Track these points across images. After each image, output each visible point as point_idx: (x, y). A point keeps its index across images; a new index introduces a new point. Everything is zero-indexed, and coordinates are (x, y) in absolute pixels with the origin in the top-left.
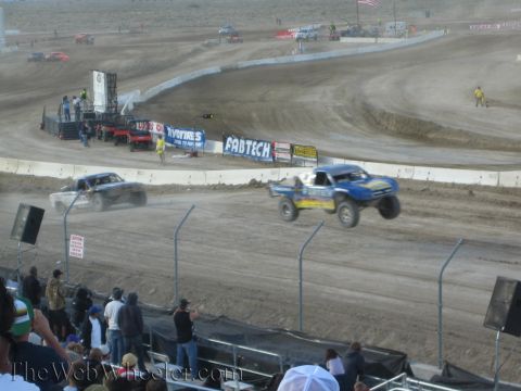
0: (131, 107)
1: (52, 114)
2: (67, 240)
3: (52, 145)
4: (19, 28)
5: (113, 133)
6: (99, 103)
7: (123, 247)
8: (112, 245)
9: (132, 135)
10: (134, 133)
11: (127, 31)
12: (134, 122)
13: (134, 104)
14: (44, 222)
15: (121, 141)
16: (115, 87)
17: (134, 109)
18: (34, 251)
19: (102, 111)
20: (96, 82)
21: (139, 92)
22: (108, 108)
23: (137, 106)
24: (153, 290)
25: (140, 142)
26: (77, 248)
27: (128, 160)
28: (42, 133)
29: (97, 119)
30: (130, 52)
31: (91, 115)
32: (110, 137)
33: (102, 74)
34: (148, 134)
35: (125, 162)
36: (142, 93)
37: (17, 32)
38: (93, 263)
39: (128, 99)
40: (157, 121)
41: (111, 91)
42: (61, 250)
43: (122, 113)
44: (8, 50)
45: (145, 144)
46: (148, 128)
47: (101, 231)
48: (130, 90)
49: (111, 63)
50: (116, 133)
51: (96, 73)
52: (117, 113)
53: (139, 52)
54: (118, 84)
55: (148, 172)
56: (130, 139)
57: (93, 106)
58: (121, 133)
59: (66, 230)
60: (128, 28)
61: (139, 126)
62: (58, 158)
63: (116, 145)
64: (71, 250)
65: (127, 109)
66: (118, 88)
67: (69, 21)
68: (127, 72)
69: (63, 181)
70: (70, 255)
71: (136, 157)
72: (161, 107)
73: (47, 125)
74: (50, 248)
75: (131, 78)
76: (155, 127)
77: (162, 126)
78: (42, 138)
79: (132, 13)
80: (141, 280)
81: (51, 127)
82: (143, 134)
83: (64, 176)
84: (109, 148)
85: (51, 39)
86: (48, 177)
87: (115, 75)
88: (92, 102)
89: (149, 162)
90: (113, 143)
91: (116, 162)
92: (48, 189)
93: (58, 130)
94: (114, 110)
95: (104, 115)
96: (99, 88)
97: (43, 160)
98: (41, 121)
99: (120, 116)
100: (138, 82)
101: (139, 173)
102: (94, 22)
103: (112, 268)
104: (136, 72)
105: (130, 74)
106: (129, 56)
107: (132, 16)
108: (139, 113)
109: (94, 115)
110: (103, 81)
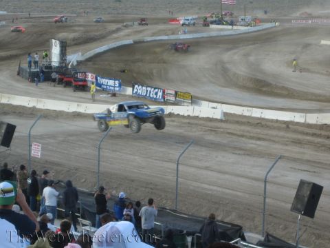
0: (75, 63)
1: (25, 66)
2: (30, 146)
3: (24, 85)
4: (5, 10)
5: (63, 79)
6: (55, 59)
7: (66, 152)
8: (58, 150)
9: (75, 81)
10: (77, 80)
11: (75, 15)
12: (77, 73)
13: (77, 61)
14: (16, 134)
15: (68, 84)
16: (65, 50)
17: (77, 65)
18: (8, 152)
19: (57, 65)
20: (54, 47)
21: (80, 54)
22: (60, 63)
23: (79, 63)
24: (83, 180)
25: (80, 85)
26: (36, 151)
27: (71, 96)
28: (18, 77)
29: (53, 70)
30: (76, 28)
31: (49, 67)
32: (61, 81)
34: (85, 81)
35: (70, 98)
36: (82, 55)
37: (5, 13)
38: (46, 161)
39: (73, 58)
40: (91, 72)
41: (63, 53)
42: (27, 153)
43: (69, 67)
45: (83, 87)
46: (85, 77)
47: (52, 141)
48: (75, 52)
49: (63, 35)
50: (65, 79)
51: (54, 41)
52: (66, 66)
53: (82, 28)
54: (67, 48)
55: (84, 105)
56: (74, 83)
57: (51, 62)
58: (68, 79)
59: (30, 139)
60: (75, 13)
61: (80, 76)
62: (27, 94)
63: (65, 87)
64: (32, 152)
65: (72, 64)
66: (67, 51)
67: (38, 7)
68: (74, 40)
69: (30, 108)
70: (32, 155)
71: (76, 95)
72: (94, 64)
73: (21, 72)
74: (19, 150)
75: (76, 44)
76: (90, 77)
77: (94, 75)
78: (18, 81)
79: (79, 4)
80: (76, 173)
81: (24, 74)
82: (82, 80)
83: (31, 105)
84: (60, 89)
85: (26, 18)
86: (20, 106)
87: (66, 42)
88: (50, 59)
89: (84, 98)
90: (63, 86)
91: (65, 97)
92: (20, 113)
93: (27, 75)
94: (64, 64)
95: (57, 67)
96: (56, 50)
97: (17, 95)
98: (17, 70)
99: (68, 69)
100: (82, 47)
101: (78, 105)
102: (54, 8)
103: (58, 164)
104: (80, 41)
105: (75, 42)
106: (75, 31)
107: (78, 5)
108: (80, 67)
109: (51, 67)
110: (58, 46)
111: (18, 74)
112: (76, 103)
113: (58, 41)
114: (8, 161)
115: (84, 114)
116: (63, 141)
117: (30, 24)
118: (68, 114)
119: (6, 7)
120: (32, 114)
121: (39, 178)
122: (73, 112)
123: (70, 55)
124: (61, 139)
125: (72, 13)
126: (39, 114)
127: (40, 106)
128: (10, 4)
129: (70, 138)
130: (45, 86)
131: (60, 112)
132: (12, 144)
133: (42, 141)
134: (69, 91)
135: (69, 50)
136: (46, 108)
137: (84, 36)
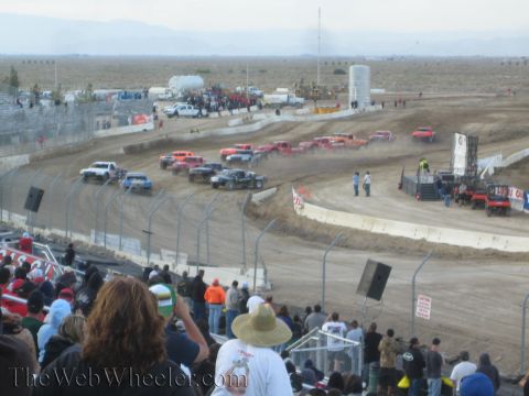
0: (491, 172)
1: (411, 175)
2: (414, 300)
3: (409, 205)
4: (383, 88)
5: (471, 196)
6: (459, 167)
7: (472, 311)
8: (460, 308)
9: (490, 200)
10: (492, 198)
11: (494, 95)
12: (493, 187)
13: (495, 169)
14: (390, 281)
15: (479, 205)
16: (476, 150)
17: (495, 174)
18: (379, 308)
19: (462, 173)
20: (457, 145)
21: (501, 156)
22: (467, 171)
23: (498, 171)
24: (499, 358)
25: (498, 207)
26: (424, 310)
27: (483, 224)
28: (400, 192)
29: (455, 182)
30: (495, 115)
31: (452, 178)
32: (465, 199)
33: (464, 137)
34: (507, 200)
35: (481, 227)
36: (504, 158)
37: (382, 91)
38: (440, 326)
39: (489, 163)
40: (516, 186)
41: (472, 155)
42: (409, 310)
43: (482, 177)
44: (372, 109)
45: (502, 210)
46: (507, 193)
47: (451, 293)
48: (490, 154)
49: (472, 127)
50: (474, 197)
51: (457, 135)
52: (477, 177)
53: (503, 116)
54: (479, 147)
55: (504, 238)
56: (488, 204)
57: (452, 169)
58: (479, 197)
59: (413, 291)
60: (494, 92)
61: (498, 191)
62: (413, 219)
63: (474, 208)
64: (418, 310)
65: (487, 173)
66: (479, 152)
67: (435, 82)
68: (490, 135)
69: (417, 242)
70: (417, 315)
71: (492, 222)
72: (522, 173)
73: (405, 184)
74: (398, 307)
75: (494, 141)
76: (514, 193)
77: (522, 192)
78: (398, 198)
79: (500, 76)
80: (487, 346)
81: (410, 187)
82: (501, 199)
83: (418, 237)
84: (465, 212)
85: (415, 99)
86: (402, 237)
87: (477, 138)
88: (451, 164)
89: (506, 228)
90: (470, 207)
91: (472, 225)
92: (401, 248)
93: (415, 190)
94: (473, 173)
95: (462, 177)
96: (460, 150)
97: (398, 220)
98: (399, 181)
99: (479, 181)
100: (503, 146)
101: (494, 238)
102: (461, 84)
103: (458, 331)
104: (500, 136)
105: (493, 138)
106: (493, 120)
107: (500, 80)
108: (498, 178)
109: (453, 177)
110: (464, 143)
111: (401, 187)
112: (491, 236)
115: (503, 252)
116: (469, 294)
117: (422, 108)
118: (477, 251)
119: (384, 82)
120: (420, 251)
121: (426, 350)
122: (486, 250)
123: (484, 158)
124: (464, 291)
125: (487, 92)
126: (430, 251)
127: (433, 238)
128: (391, 77)
129: (479, 290)
130: (438, 206)
131: (465, 248)
132: (384, 295)
133: (432, 293)
134: (480, 216)
135: (481, 150)
136: (442, 241)
137: (508, 128)
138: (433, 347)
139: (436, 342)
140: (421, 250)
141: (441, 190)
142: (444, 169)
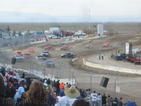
0: (136, 53)
1: (114, 54)
2: (115, 87)
3: (114, 62)
4: (107, 30)
5: (130, 59)
6: (127, 52)
7: (131, 90)
8: (128, 90)
9: (135, 60)
10: (136, 60)
12: (136, 57)
13: (137, 52)
14: (109, 82)
15: (132, 62)
18: (106, 90)
19: (128, 53)
20: (127, 46)
21: (138, 49)
22: (129, 53)
23: (138, 53)
24: (138, 103)
25: (138, 62)
26: (118, 90)
29: (126, 56)
30: (137, 38)
31: (125, 54)
34: (140, 60)
35: (133, 68)
36: (139, 49)
37: (106, 31)
38: (122, 94)
39: (135, 50)
41: (130, 48)
42: (114, 90)
43: (133, 54)
44: (104, 36)
46: (140, 59)
47: (125, 86)
48: (136, 48)
49: (131, 41)
50: (131, 60)
51: (127, 43)
53: (139, 38)
54: (132, 46)
55: (139, 71)
56: (135, 61)
58: (133, 60)
59: (115, 85)
61: (137, 58)
62: (115, 66)
64: (116, 90)
66: (133, 47)
67: (120, 29)
68: (135, 43)
69: (116, 72)
71: (136, 66)
74: (111, 89)
75: (136, 45)
78: (111, 60)
80: (135, 100)
81: (114, 57)
82: (138, 60)
83: (116, 70)
84: (129, 64)
85: (115, 34)
86: (112, 70)
87: (132, 44)
88: (125, 51)
89: (140, 68)
90: (130, 62)
91: (130, 67)
92: (112, 73)
93: (115, 58)
94: (131, 53)
96: (127, 47)
97: (111, 66)
98: (111, 55)
100: (138, 46)
101: (137, 71)
102: (127, 29)
103: (127, 96)
104: (138, 43)
105: (136, 44)
106: (136, 39)
107: (138, 28)
110: (128, 45)
111: (111, 57)
112: (136, 70)
113: (128, 43)
114: (106, 93)
115: (139, 74)
116: (130, 86)
117: (117, 36)
118: (132, 74)
121: (119, 101)
122: (135, 74)
123: (134, 49)
124: (129, 85)
125: (135, 31)
126: (120, 74)
127: (120, 71)
128: (109, 28)
129: (133, 85)
130: (122, 62)
131: (129, 73)
132: (107, 86)
133: (120, 86)
134: (133, 65)
136: (123, 71)
137: (140, 41)
138: (120, 100)
139: (121, 99)
140: (117, 74)
141: (122, 58)
142: (123, 52)
